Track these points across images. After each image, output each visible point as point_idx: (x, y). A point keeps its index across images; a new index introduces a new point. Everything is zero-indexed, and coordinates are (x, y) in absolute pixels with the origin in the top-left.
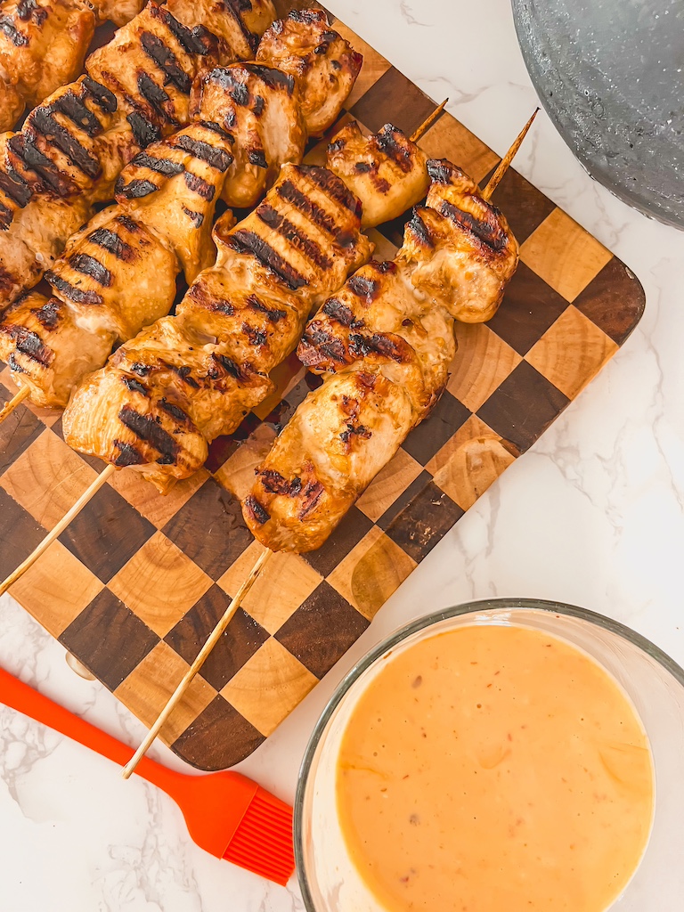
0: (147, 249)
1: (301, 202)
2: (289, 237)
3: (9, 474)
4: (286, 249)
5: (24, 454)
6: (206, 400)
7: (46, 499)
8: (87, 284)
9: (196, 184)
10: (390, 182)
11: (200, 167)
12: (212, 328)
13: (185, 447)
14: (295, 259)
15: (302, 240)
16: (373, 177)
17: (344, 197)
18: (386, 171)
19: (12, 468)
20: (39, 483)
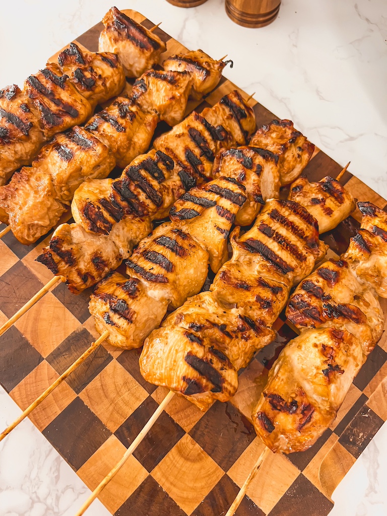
0: (193, 250)
1: (284, 222)
2: (279, 243)
3: (86, 390)
4: (279, 250)
5: (98, 377)
6: (236, 346)
7: (111, 408)
8: (157, 270)
9: (223, 212)
10: (333, 209)
11: (226, 203)
12: (233, 298)
13: (227, 379)
14: (285, 256)
15: (287, 245)
16: (322, 206)
17: (308, 219)
18: (330, 203)
19: (89, 386)
20: (106, 397)
